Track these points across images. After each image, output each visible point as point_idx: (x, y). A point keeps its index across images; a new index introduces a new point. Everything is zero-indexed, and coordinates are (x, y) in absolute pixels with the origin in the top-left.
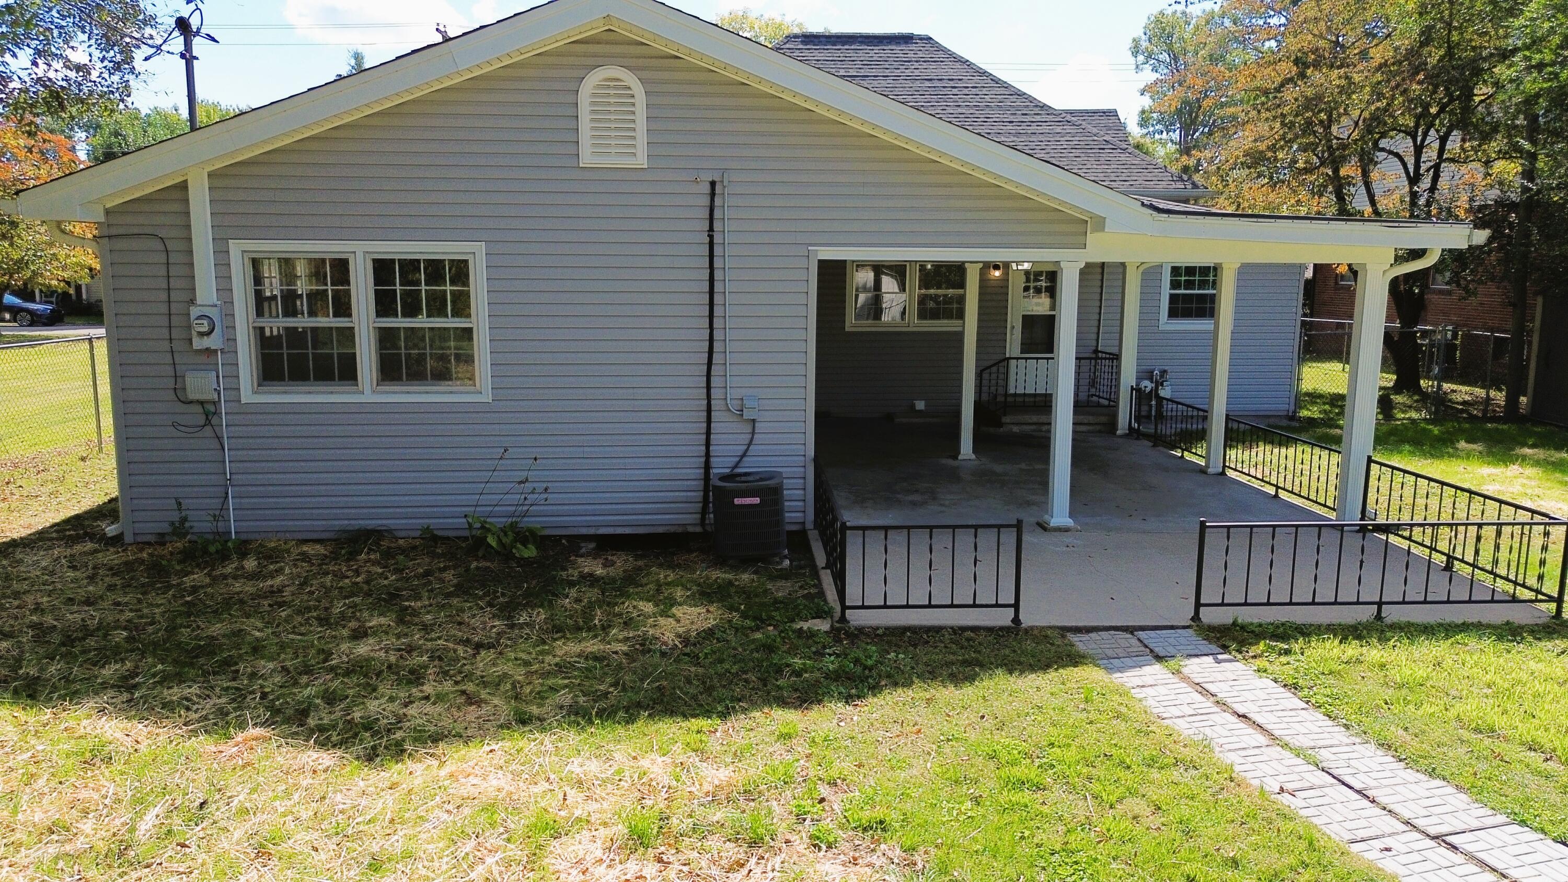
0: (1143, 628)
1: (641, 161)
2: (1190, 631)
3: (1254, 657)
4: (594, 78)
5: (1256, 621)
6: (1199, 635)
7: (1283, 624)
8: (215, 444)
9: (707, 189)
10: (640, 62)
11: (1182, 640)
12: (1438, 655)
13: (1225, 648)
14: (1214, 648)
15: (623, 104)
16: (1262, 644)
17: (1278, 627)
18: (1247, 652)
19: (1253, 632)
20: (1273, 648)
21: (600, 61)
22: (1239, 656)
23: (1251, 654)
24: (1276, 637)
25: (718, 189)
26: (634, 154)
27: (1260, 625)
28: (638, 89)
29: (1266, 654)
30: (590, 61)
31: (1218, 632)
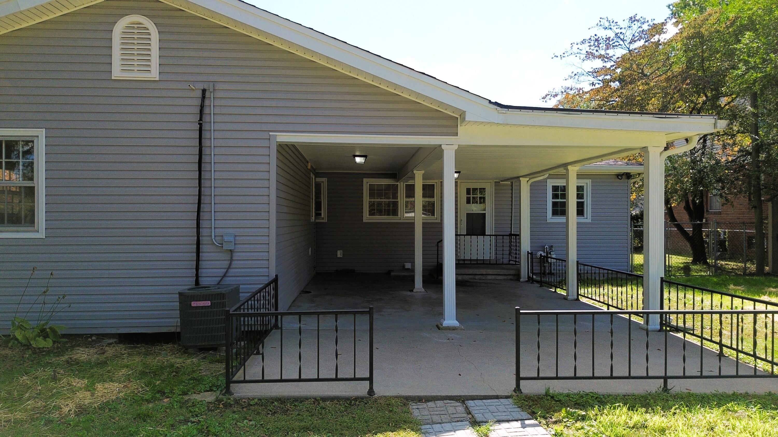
0: (473, 398)
1: (154, 74)
2: (510, 400)
3: (555, 423)
4: (123, 23)
5: (566, 392)
6: (515, 404)
7: (587, 395)
9: (199, 94)
10: (156, 13)
11: (501, 408)
12: (711, 420)
13: (533, 415)
14: (525, 415)
16: (563, 411)
17: (582, 397)
18: (551, 418)
19: (560, 401)
20: (572, 414)
22: (544, 421)
23: (554, 420)
24: (578, 405)
25: (207, 95)
26: (150, 71)
27: (568, 395)
28: (153, 30)
29: (564, 420)
30: (121, 12)
31: (533, 401)
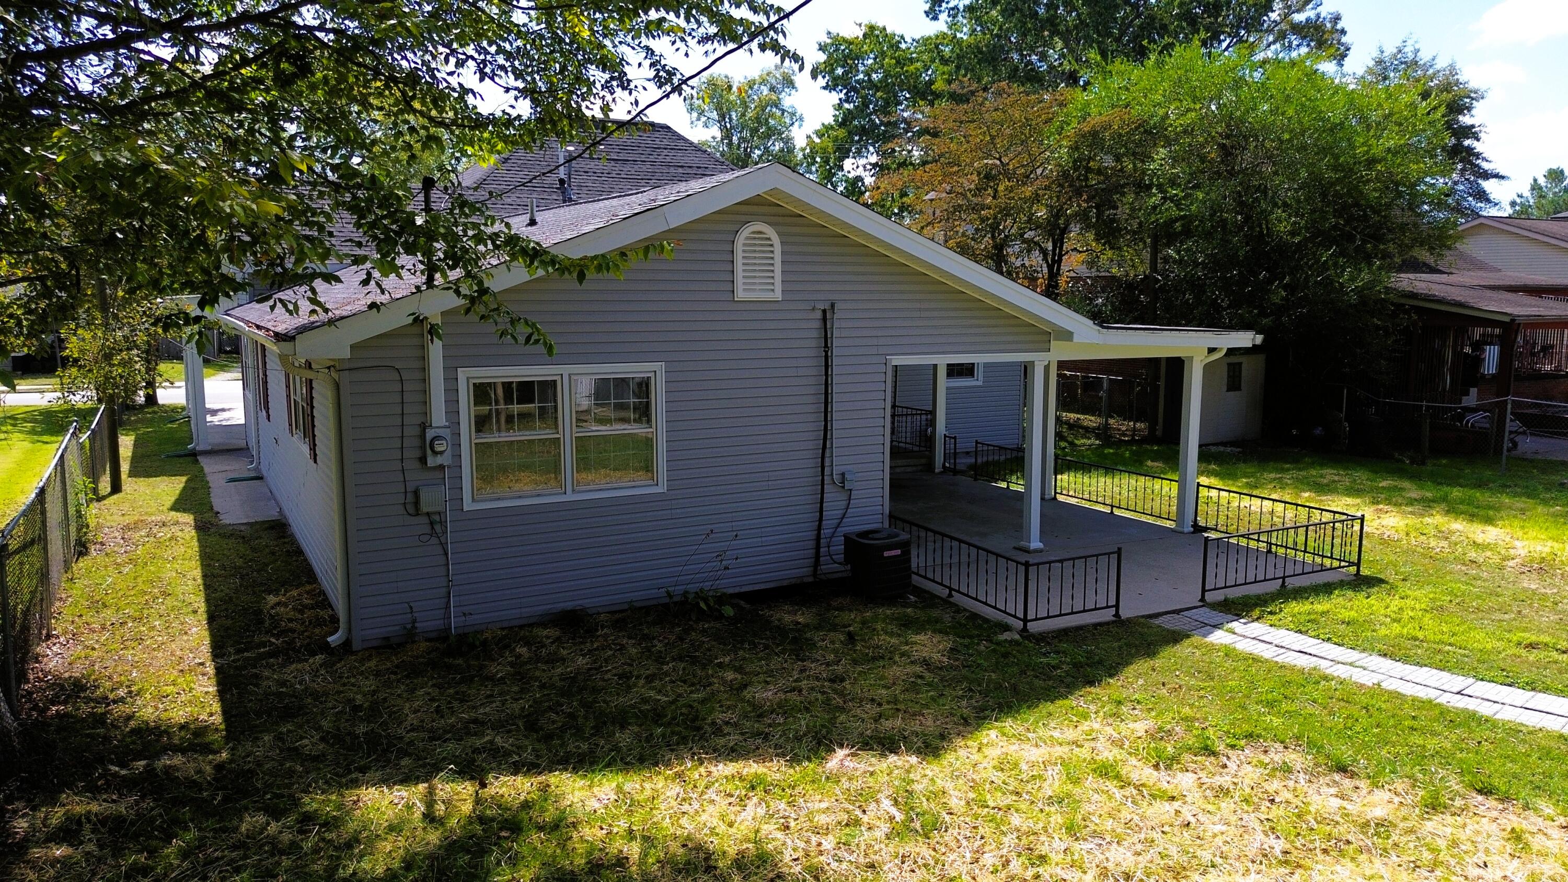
1: (778, 295)
2: (1206, 608)
3: (1260, 618)
4: (746, 232)
6: (1214, 610)
8: (439, 550)
9: (819, 315)
10: (780, 219)
11: (1210, 614)
13: (1239, 616)
14: (1232, 616)
15: (764, 252)
17: (1248, 599)
18: (1252, 616)
19: (1240, 604)
20: (1263, 611)
21: (748, 218)
22: (1252, 619)
23: (1255, 617)
25: (829, 315)
26: (773, 290)
28: (776, 240)
29: (1264, 616)
30: (743, 218)
31: (1224, 607)
